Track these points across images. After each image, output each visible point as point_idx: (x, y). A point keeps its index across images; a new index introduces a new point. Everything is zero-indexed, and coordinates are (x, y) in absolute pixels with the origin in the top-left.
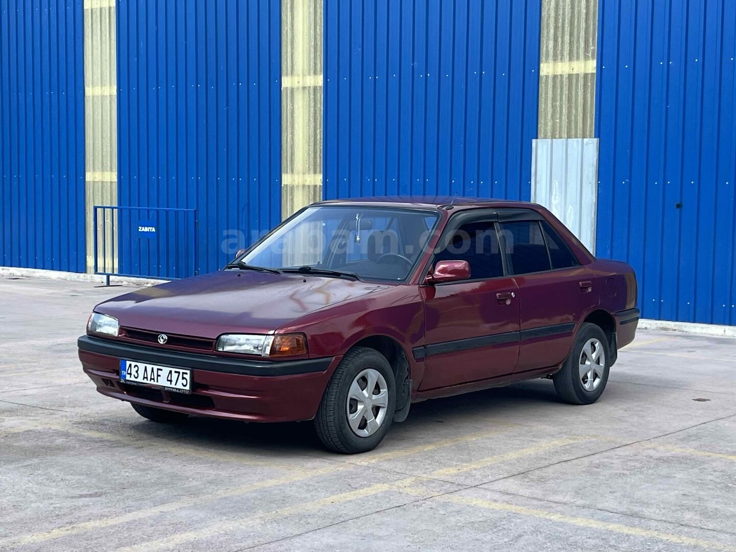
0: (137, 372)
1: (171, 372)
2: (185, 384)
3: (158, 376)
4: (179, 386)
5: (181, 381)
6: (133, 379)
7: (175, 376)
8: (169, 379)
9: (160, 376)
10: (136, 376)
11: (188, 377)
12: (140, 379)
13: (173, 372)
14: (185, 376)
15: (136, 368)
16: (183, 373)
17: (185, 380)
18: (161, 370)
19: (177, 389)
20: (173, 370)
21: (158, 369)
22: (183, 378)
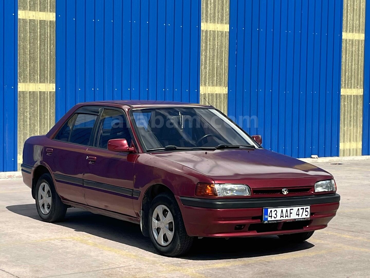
0: (276, 214)
1: (298, 209)
2: (307, 215)
3: (291, 213)
4: (304, 216)
5: (304, 213)
6: (273, 219)
7: (301, 211)
8: (298, 214)
9: (292, 213)
10: (275, 217)
11: (308, 210)
12: (279, 218)
13: (300, 209)
14: (307, 210)
15: (275, 211)
16: (306, 208)
17: (307, 212)
18: (293, 209)
19: (303, 218)
20: (300, 208)
21: (290, 210)
22: (306, 211)
